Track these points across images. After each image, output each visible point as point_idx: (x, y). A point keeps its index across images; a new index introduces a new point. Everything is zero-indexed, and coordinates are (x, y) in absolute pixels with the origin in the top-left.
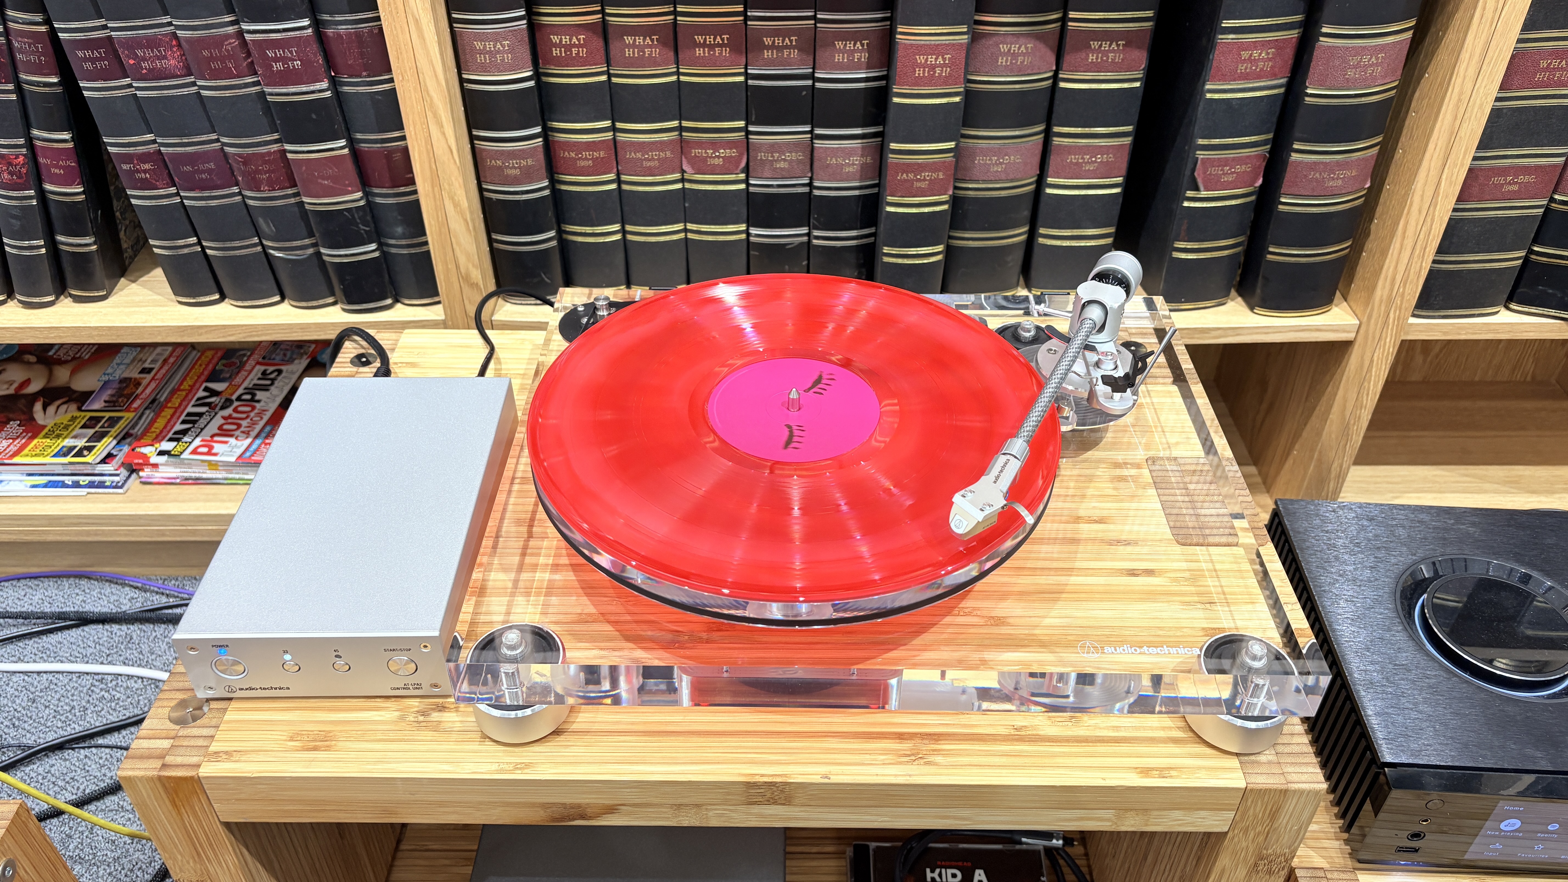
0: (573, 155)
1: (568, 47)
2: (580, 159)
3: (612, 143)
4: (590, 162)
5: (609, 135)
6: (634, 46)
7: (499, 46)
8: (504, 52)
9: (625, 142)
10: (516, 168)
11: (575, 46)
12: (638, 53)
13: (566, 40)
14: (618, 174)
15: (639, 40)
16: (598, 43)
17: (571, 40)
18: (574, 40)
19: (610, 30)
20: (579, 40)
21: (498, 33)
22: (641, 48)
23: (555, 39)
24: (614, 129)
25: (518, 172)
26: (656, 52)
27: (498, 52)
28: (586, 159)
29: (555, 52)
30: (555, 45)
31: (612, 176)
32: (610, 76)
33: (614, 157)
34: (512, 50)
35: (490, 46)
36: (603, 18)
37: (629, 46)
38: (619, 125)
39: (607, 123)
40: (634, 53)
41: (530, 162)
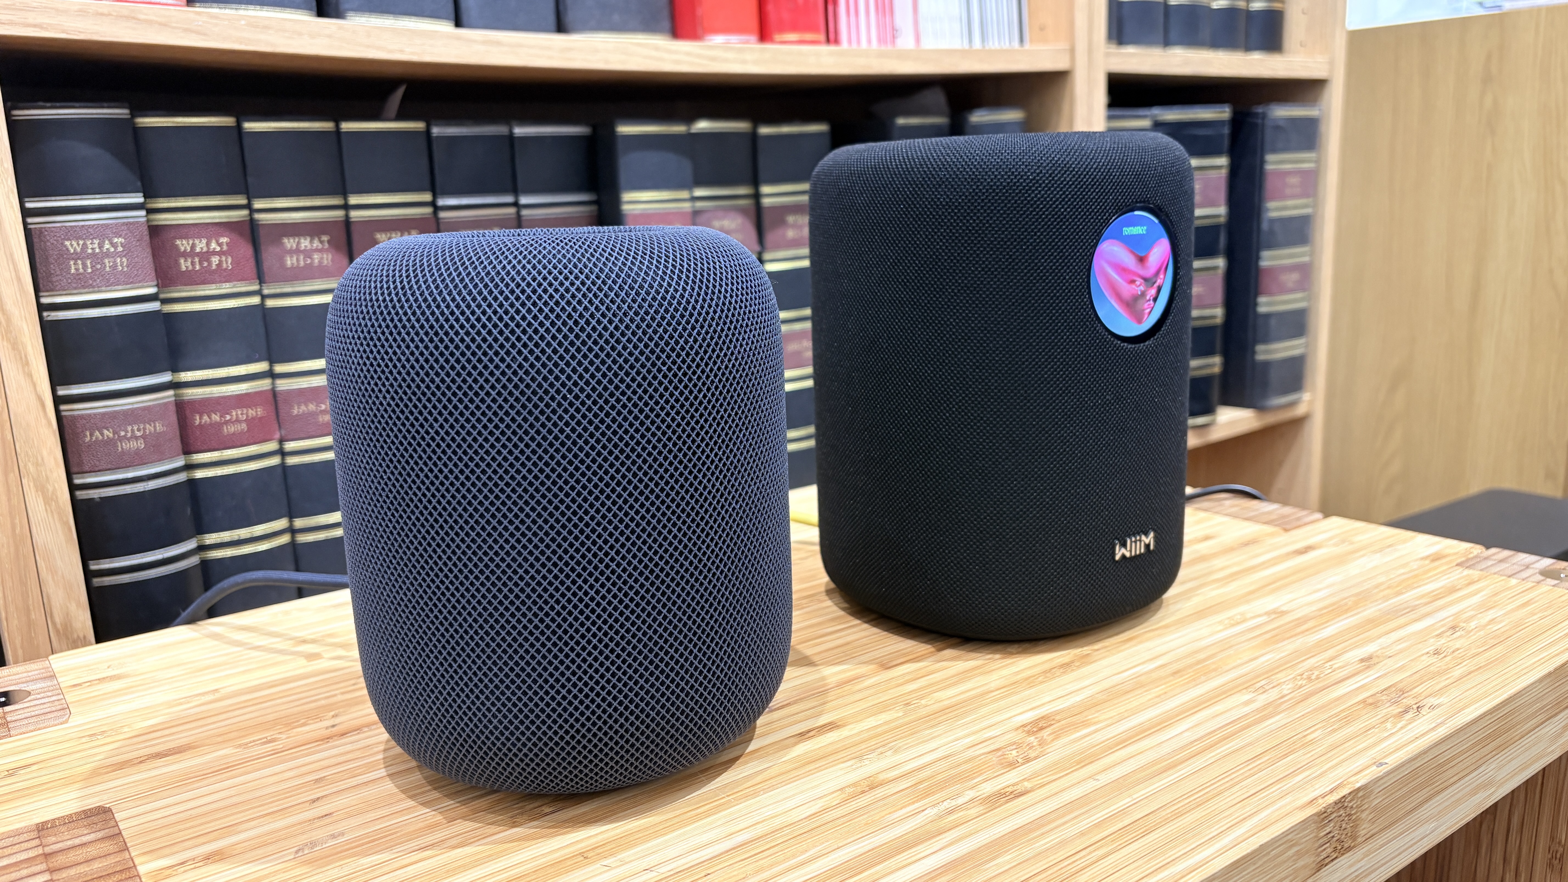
0: (216, 418)
1: (205, 256)
2: (227, 422)
3: (271, 396)
4: (244, 426)
5: (264, 384)
6: (298, 251)
7: (107, 245)
8: (116, 254)
9: (290, 392)
10: (137, 438)
11: (214, 253)
12: (305, 261)
13: (201, 245)
14: (281, 441)
15: (305, 243)
16: (246, 250)
17: (208, 244)
18: (214, 245)
19: (262, 232)
20: (220, 245)
21: (107, 226)
22: (308, 254)
23: (183, 245)
24: (271, 374)
25: (141, 444)
26: (327, 259)
27: (107, 254)
28: (238, 421)
29: (184, 265)
30: (185, 255)
31: (272, 446)
32: (264, 297)
33: (274, 417)
34: (128, 251)
35: (93, 246)
36: (251, 215)
37: (291, 252)
38: (279, 368)
39: (261, 366)
40: (298, 260)
41: (159, 427)
